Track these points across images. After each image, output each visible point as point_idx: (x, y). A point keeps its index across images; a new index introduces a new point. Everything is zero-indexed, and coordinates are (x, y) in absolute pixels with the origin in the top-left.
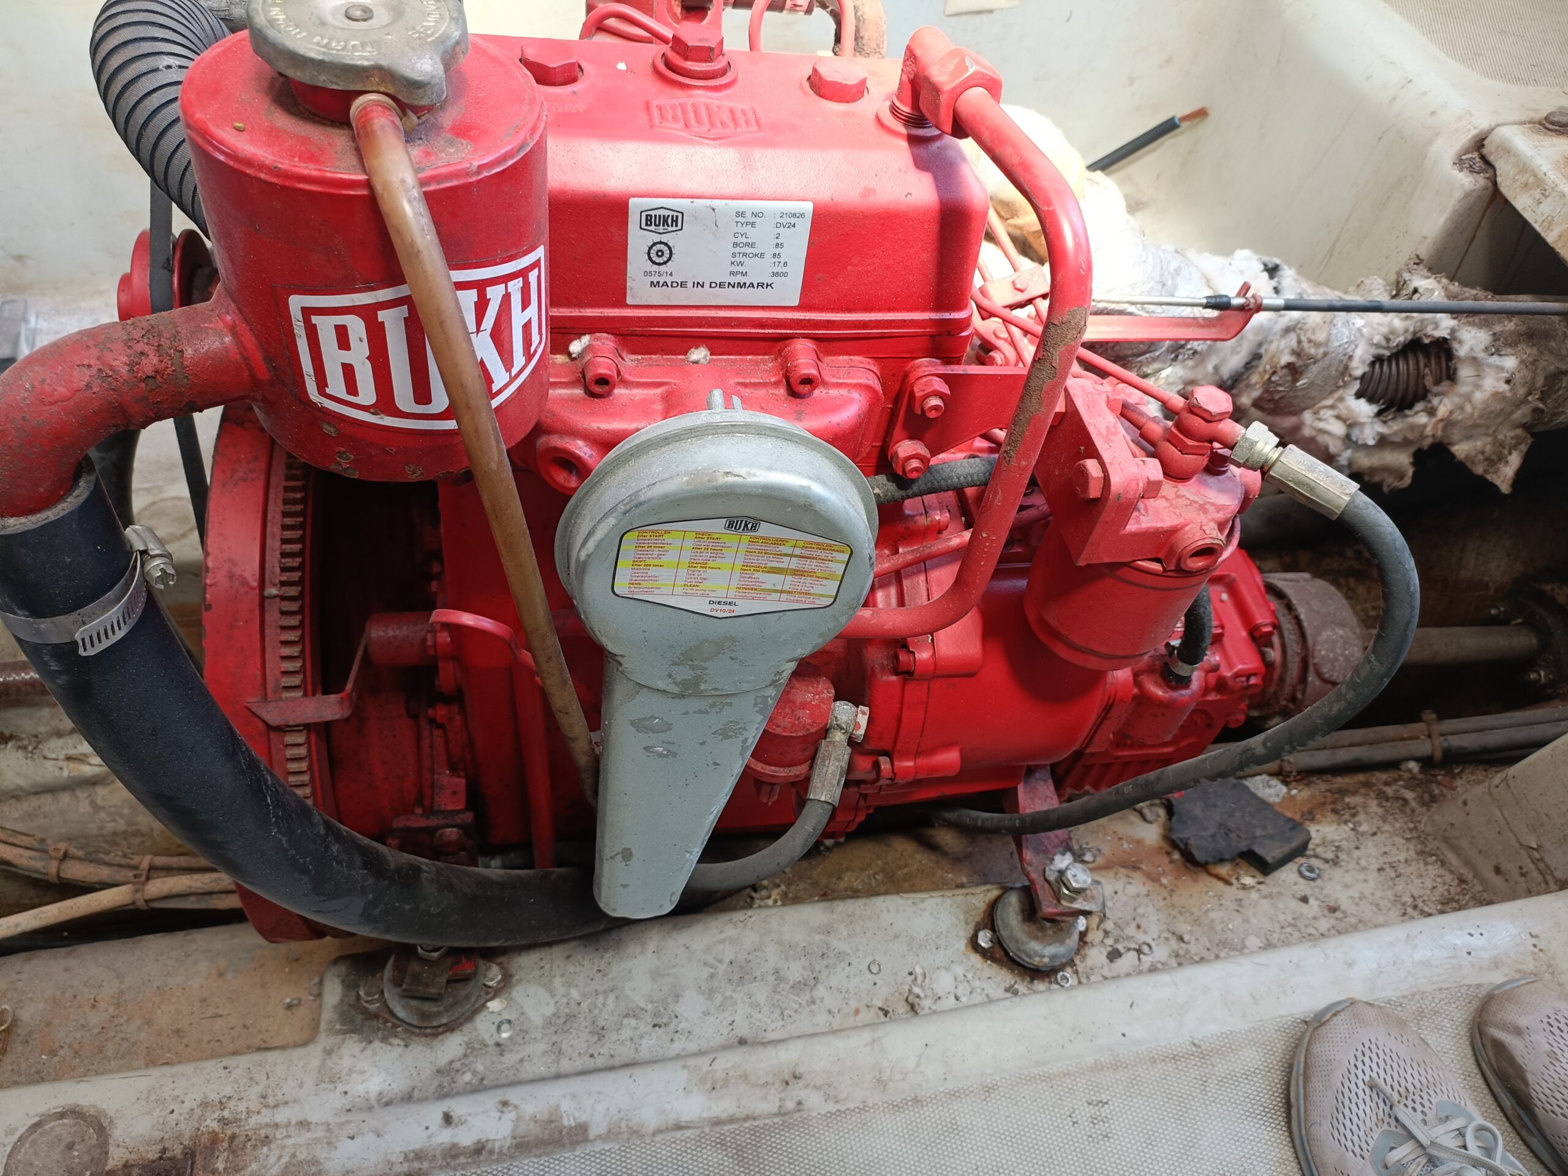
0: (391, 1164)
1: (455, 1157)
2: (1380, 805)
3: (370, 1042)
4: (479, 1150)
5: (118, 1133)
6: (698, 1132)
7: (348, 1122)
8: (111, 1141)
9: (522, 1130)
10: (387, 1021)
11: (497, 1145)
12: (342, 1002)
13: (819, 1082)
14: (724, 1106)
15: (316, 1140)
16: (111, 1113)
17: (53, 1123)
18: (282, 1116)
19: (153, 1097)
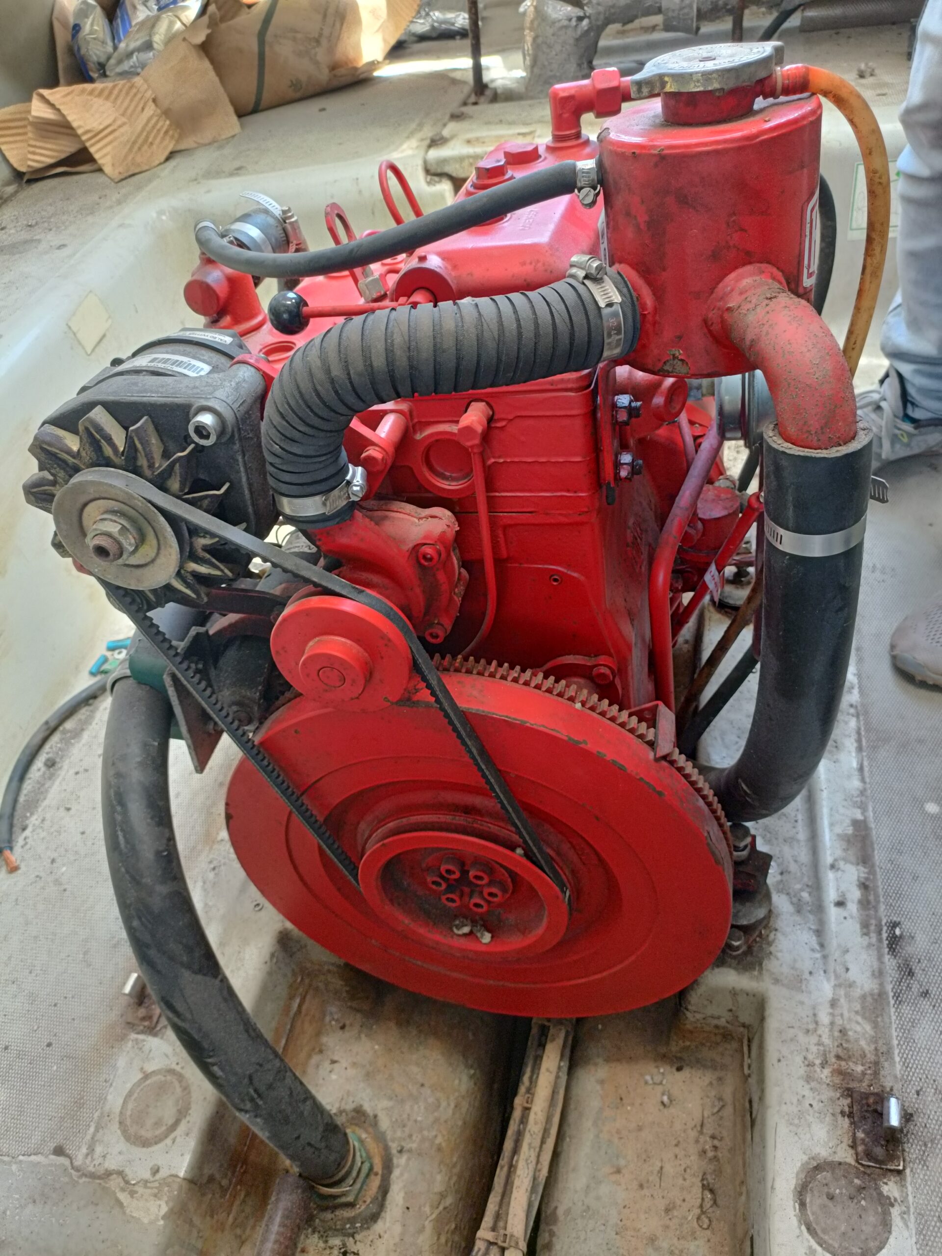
0: (870, 945)
1: (868, 902)
3: (771, 953)
4: (864, 886)
5: (824, 1153)
7: (835, 971)
8: (830, 1159)
9: (853, 859)
10: (755, 940)
11: (863, 875)
12: (735, 969)
15: (847, 995)
16: (805, 1158)
17: (809, 1212)
18: (824, 1018)
19: (796, 1121)
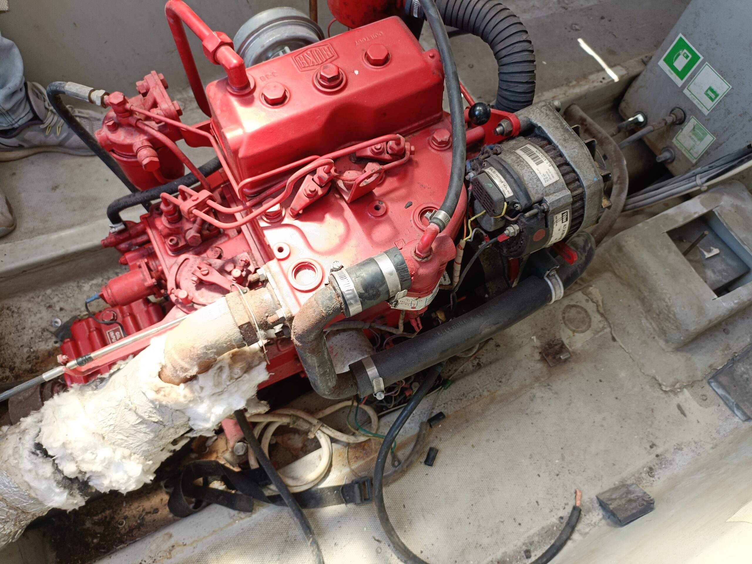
2: (15, 363)
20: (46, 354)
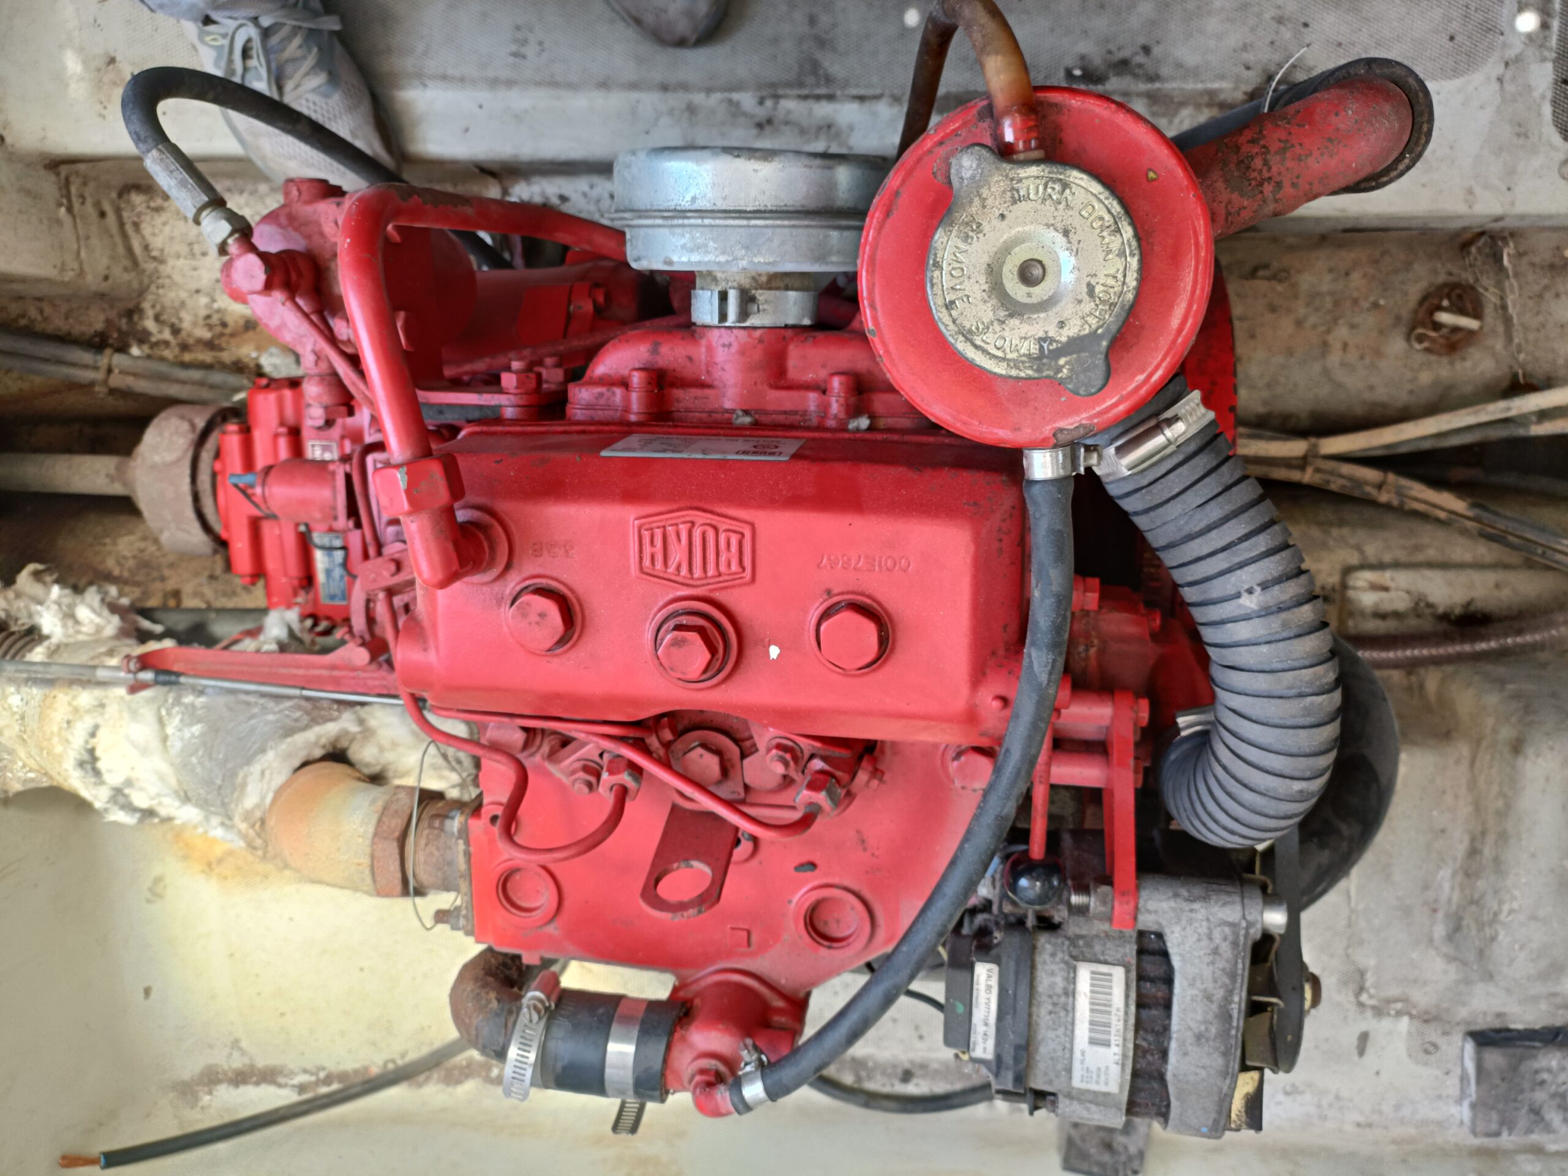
2: (181, 320)
6: (846, 92)
13: (742, 120)
14: (823, 110)
20: (241, 322)
